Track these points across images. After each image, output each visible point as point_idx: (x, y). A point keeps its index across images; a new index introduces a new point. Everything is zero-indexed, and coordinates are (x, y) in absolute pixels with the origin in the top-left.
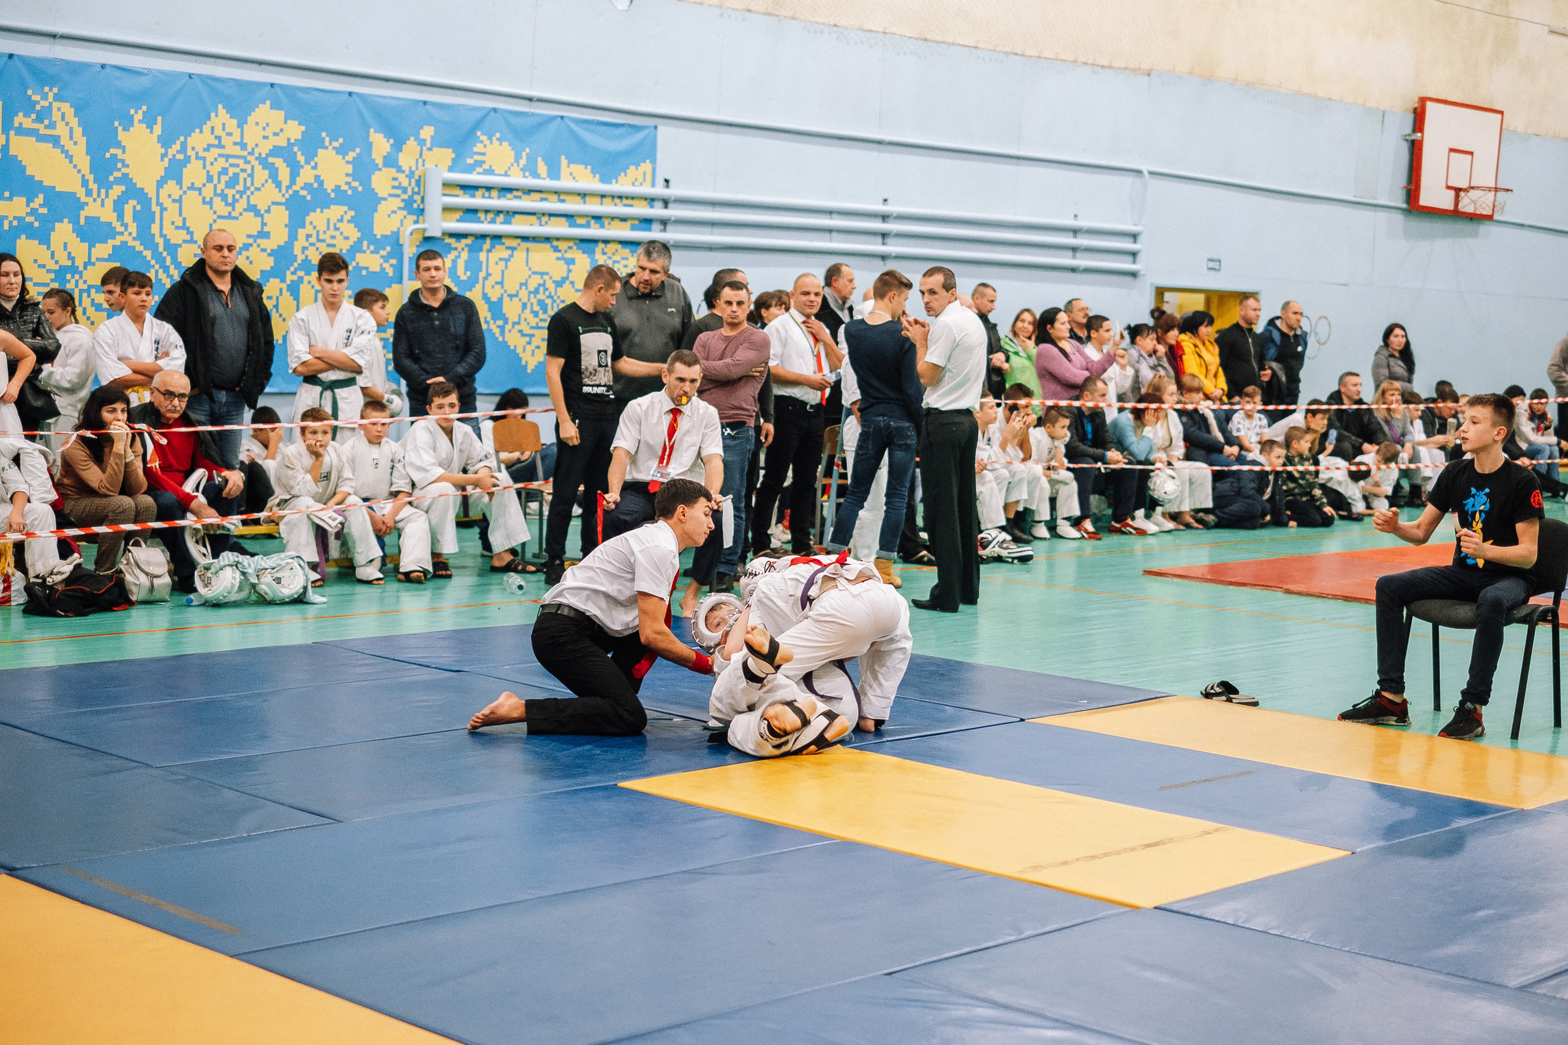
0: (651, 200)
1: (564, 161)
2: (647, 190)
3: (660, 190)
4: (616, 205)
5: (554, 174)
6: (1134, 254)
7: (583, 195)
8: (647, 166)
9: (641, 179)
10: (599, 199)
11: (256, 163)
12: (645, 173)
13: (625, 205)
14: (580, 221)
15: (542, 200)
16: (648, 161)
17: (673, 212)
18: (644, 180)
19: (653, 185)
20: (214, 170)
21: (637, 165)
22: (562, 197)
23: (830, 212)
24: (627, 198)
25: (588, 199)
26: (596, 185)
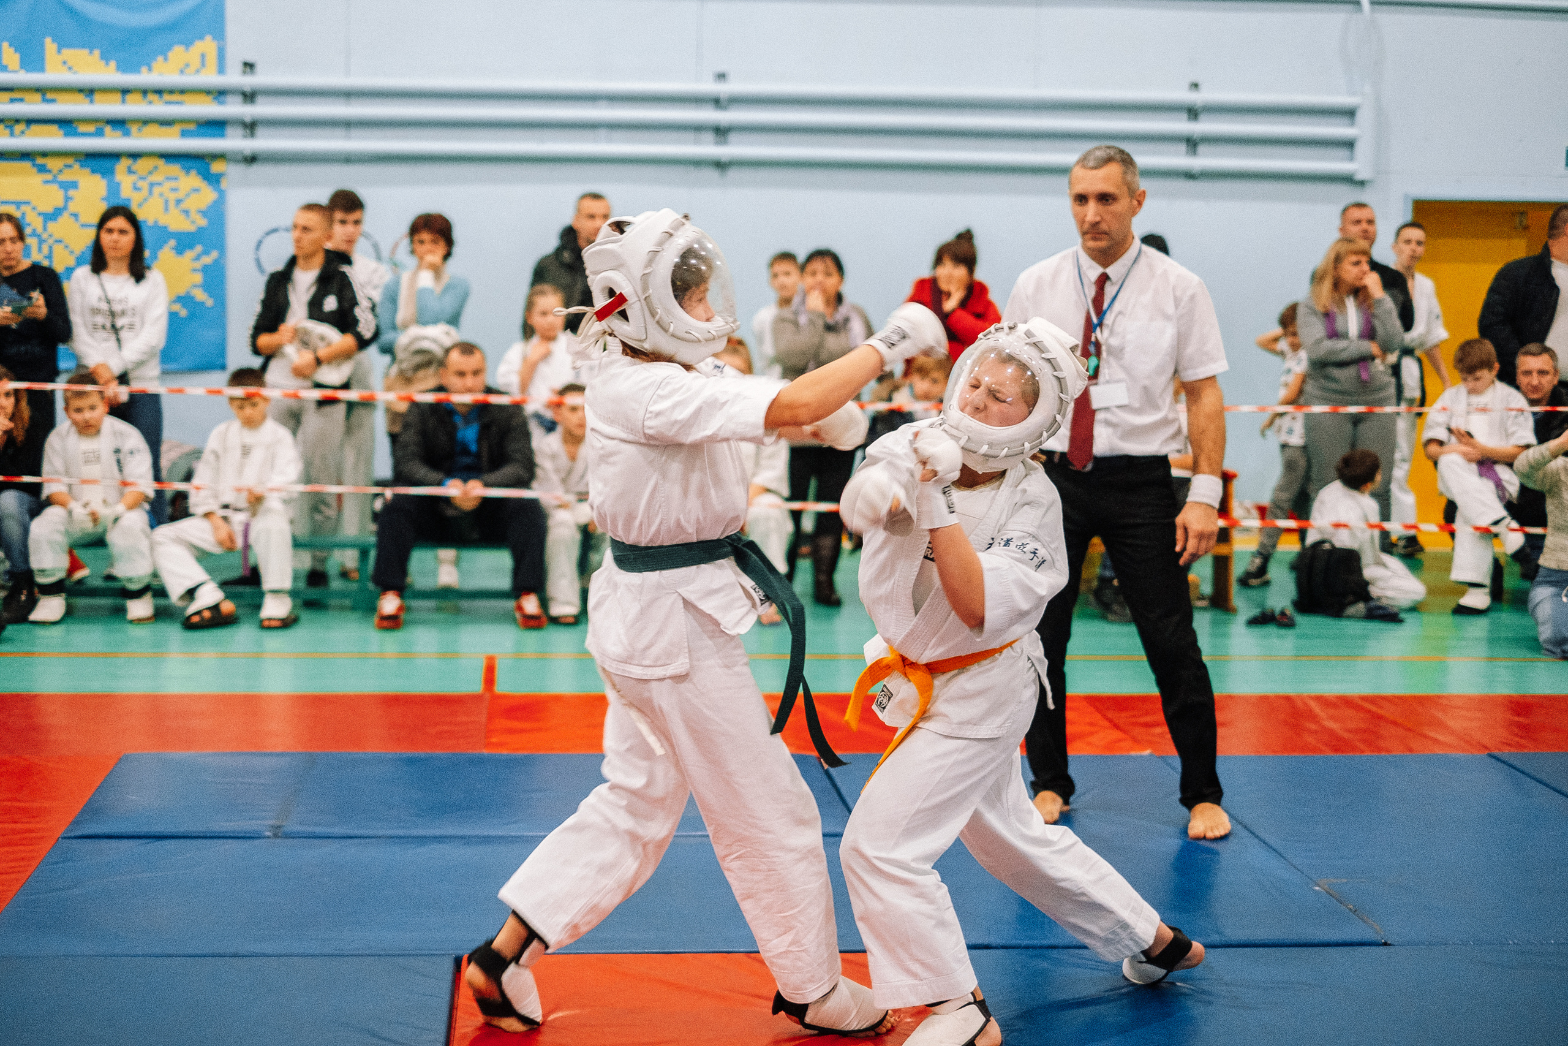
0: (220, 94)
1: (50, 46)
2: (210, 78)
3: (234, 78)
4: (150, 103)
6: (1349, 144)
7: (89, 92)
8: (208, 45)
9: (196, 62)
10: (119, 96)
12: (203, 56)
13: (168, 103)
15: (12, 101)
16: (208, 38)
18: (203, 64)
19: (221, 70)
21: (188, 44)
22: (49, 96)
23: (592, 98)
24: (171, 92)
25: (97, 97)
26: (110, 75)
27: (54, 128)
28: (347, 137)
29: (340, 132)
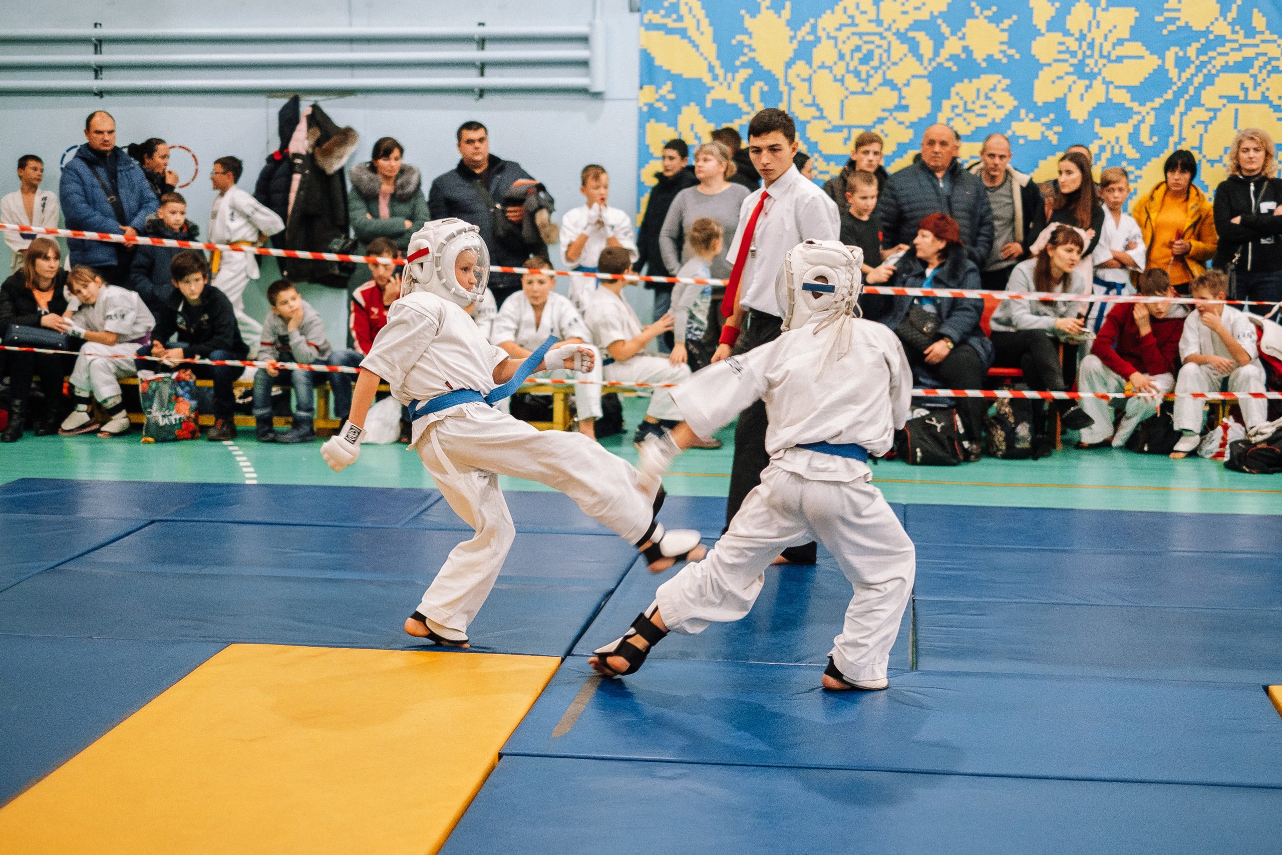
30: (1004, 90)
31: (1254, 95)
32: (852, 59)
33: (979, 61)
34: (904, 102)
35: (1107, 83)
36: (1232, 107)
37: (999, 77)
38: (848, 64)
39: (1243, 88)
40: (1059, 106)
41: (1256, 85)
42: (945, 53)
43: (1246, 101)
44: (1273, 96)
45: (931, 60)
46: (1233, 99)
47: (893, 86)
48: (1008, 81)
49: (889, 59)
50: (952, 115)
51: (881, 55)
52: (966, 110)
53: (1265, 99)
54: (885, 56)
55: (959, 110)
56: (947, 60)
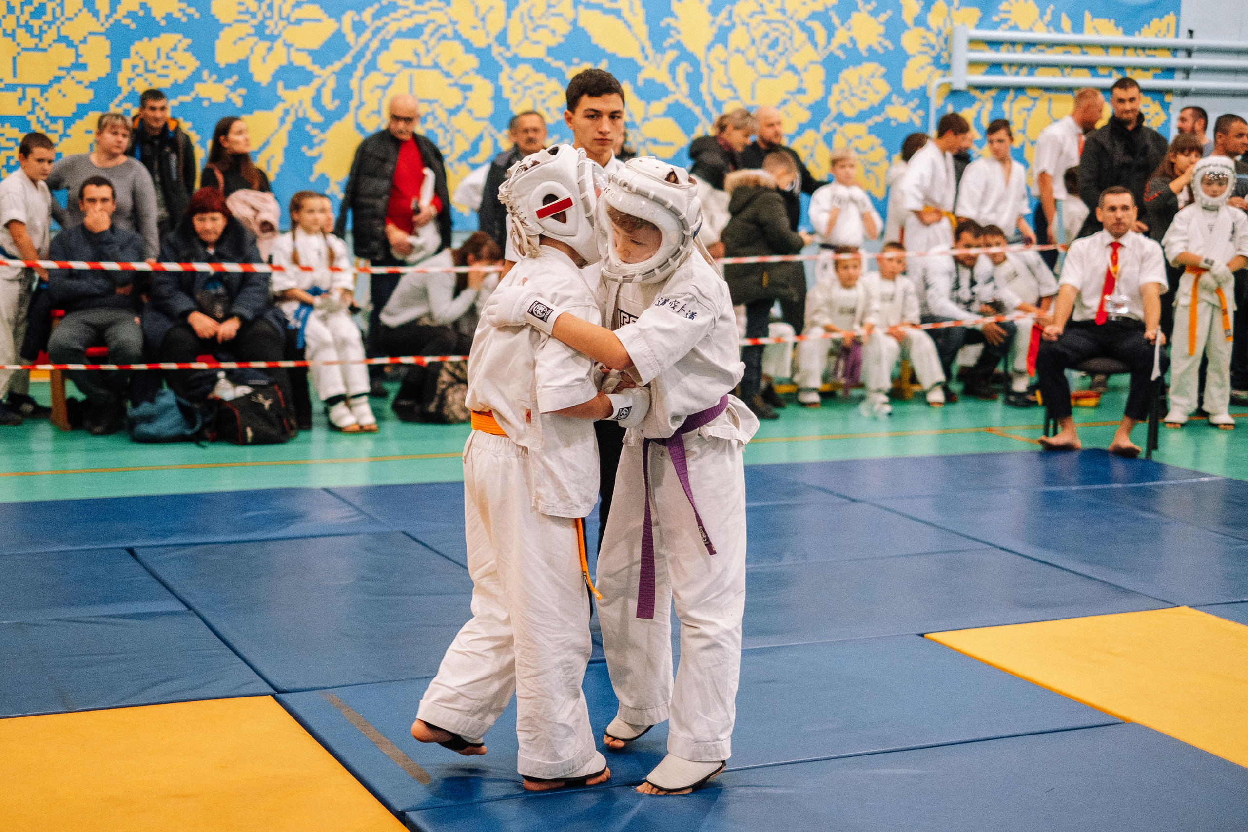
0: (1174, 50)
1: (1087, 15)
2: (1170, 40)
3: (1184, 41)
4: (1138, 55)
5: (1078, 27)
7: (1106, 47)
8: (1170, 18)
9: (1164, 29)
10: (1121, 51)
11: (794, 26)
12: (1168, 25)
13: (1148, 56)
14: (1102, 72)
15: (1065, 52)
16: (1172, 13)
17: (1196, 61)
18: (1168, 30)
19: (1177, 35)
20: (757, 35)
21: (1161, 17)
22: (1085, 50)
24: (1150, 48)
25: (1110, 50)
26: (1119, 37)
27: (1086, 71)
28: (1236, 80)
29: (1232, 77)
30: (185, 50)
31: (427, 61)
32: (22, 12)
33: (158, 19)
34: (81, 60)
35: (289, 46)
36: (407, 72)
37: (179, 36)
38: (18, 17)
39: (417, 54)
40: (241, 68)
41: (428, 51)
42: (122, 10)
43: (419, 66)
44: (443, 62)
45: (108, 17)
46: (407, 65)
47: (70, 44)
48: (188, 41)
49: (63, 14)
50: (132, 75)
51: (53, 9)
52: (147, 70)
53: (436, 66)
54: (58, 10)
55: (140, 70)
56: (124, 17)
